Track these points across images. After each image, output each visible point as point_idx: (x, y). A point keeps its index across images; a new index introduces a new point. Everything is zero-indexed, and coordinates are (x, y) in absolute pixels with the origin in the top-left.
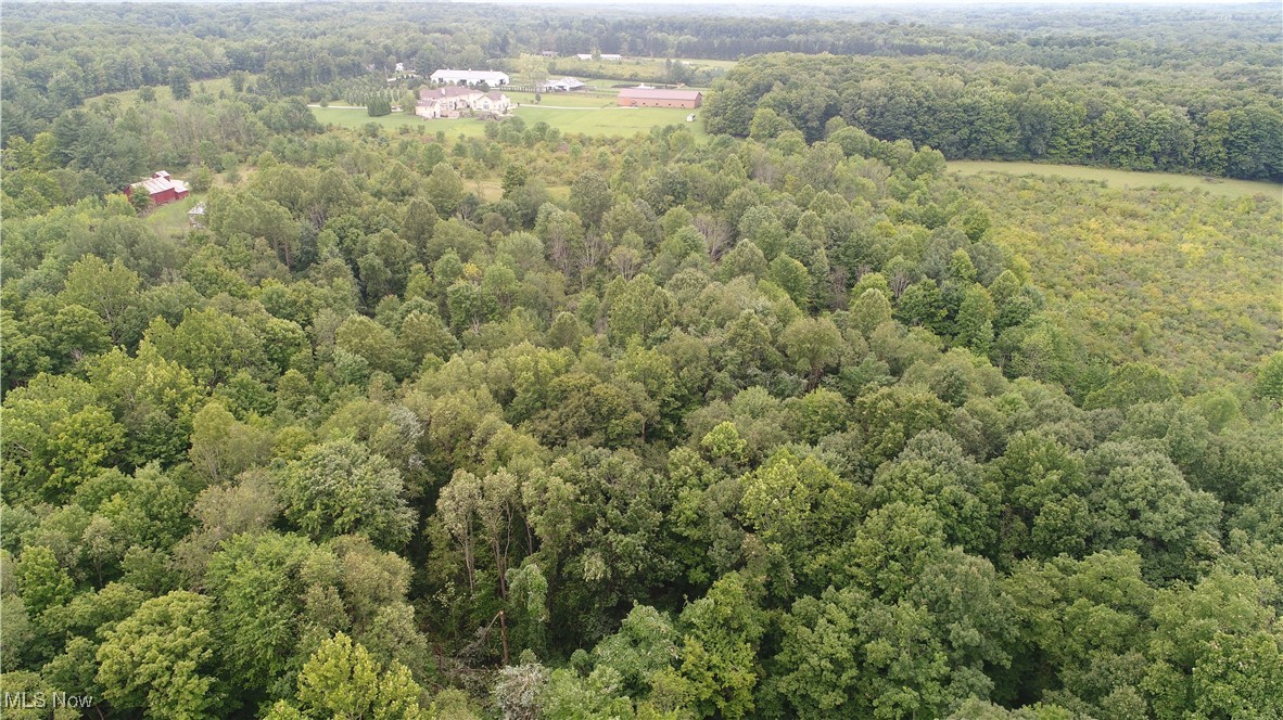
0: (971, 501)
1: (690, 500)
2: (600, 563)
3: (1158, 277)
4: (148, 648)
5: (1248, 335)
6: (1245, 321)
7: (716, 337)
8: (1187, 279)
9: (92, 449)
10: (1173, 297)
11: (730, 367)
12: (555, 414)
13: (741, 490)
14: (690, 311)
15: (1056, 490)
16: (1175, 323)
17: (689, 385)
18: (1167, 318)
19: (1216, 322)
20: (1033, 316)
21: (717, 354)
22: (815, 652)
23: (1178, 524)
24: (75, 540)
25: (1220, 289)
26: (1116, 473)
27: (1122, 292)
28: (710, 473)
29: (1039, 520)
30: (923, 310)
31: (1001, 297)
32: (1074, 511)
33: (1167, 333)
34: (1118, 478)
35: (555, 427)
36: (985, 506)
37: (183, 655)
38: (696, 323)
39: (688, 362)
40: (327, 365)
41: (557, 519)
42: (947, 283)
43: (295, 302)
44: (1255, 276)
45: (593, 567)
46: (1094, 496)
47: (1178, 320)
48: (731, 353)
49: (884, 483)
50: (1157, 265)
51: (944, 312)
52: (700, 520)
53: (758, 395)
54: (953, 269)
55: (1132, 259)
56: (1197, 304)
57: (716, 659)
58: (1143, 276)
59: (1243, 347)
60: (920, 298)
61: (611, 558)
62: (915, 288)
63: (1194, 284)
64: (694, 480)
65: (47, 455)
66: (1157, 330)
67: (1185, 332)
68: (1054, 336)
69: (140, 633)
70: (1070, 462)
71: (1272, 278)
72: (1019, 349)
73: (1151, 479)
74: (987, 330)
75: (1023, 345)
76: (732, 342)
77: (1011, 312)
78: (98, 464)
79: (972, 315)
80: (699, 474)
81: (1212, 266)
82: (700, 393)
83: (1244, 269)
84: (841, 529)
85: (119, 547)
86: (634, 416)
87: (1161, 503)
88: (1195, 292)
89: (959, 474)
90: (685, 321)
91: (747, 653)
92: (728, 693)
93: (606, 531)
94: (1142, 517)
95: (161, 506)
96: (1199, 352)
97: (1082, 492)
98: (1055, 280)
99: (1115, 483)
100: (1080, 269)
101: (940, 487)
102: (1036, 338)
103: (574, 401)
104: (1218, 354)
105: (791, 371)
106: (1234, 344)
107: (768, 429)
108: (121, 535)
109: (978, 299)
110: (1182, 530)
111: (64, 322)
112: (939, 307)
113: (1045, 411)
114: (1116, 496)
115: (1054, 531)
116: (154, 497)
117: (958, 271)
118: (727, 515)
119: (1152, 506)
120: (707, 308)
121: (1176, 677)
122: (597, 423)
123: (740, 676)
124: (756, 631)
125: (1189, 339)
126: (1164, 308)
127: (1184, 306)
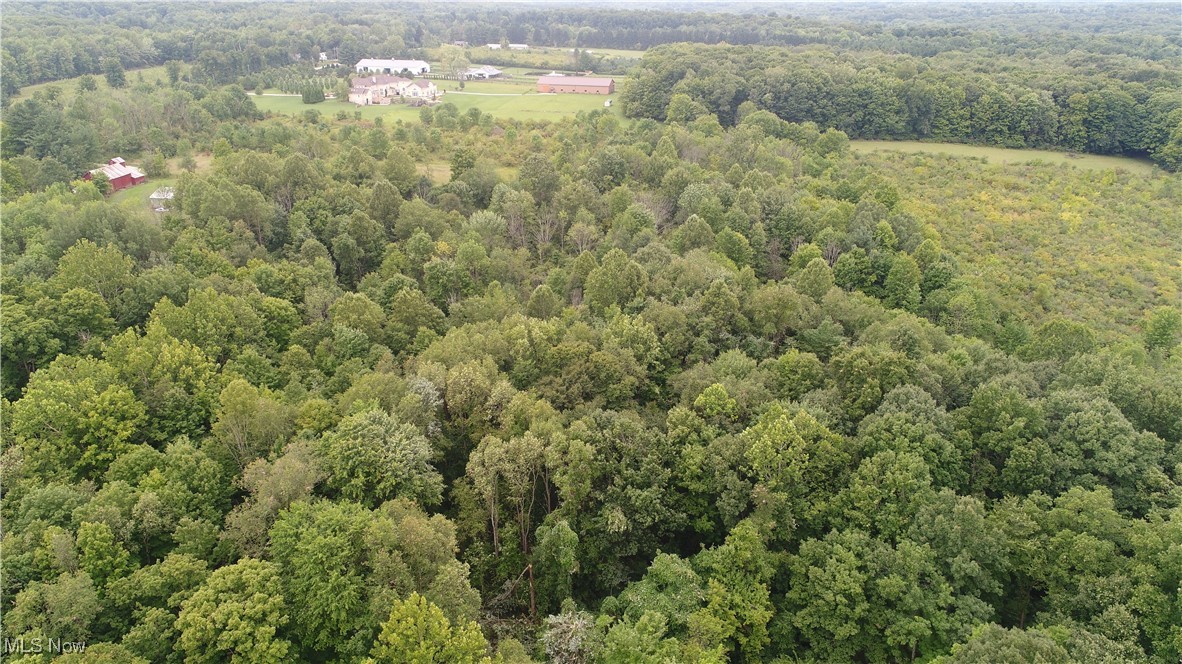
0: (949, 447)
1: (694, 456)
2: (621, 516)
3: (1047, 242)
4: (229, 615)
5: (1130, 292)
6: (1128, 280)
7: (691, 305)
8: (1071, 244)
9: (121, 426)
10: (1061, 260)
11: (706, 332)
12: (559, 380)
13: (743, 445)
14: (661, 282)
15: (1021, 436)
16: (1067, 283)
17: (672, 349)
18: (1059, 279)
19: (1100, 281)
20: (954, 280)
21: (693, 320)
22: (828, 588)
23: (1130, 461)
24: (128, 515)
25: (1100, 252)
26: (1072, 417)
27: (1017, 257)
28: (709, 431)
29: (1010, 462)
30: (855, 276)
31: (924, 261)
32: (1040, 453)
33: (1062, 292)
34: (1073, 422)
35: (562, 393)
36: (959, 451)
37: (261, 620)
38: (668, 292)
39: (670, 328)
40: (327, 340)
41: (579, 478)
42: (875, 252)
43: (282, 282)
44: (1129, 240)
45: (616, 520)
46: (1052, 438)
47: (1068, 280)
48: (708, 319)
49: (871, 434)
50: (1044, 232)
51: (873, 278)
52: (706, 472)
53: (735, 357)
54: (879, 238)
55: (1022, 227)
56: (1083, 266)
57: (738, 599)
58: (1033, 242)
59: (1128, 304)
60: (853, 265)
61: (630, 511)
62: (847, 256)
63: (1078, 248)
64: (694, 436)
65: (77, 434)
66: (1053, 289)
67: (1076, 291)
68: (976, 297)
69: (217, 602)
70: (1032, 409)
71: (1141, 241)
72: (945, 310)
73: (1102, 422)
74: (915, 293)
75: (950, 306)
76: (705, 310)
77: (935, 276)
78: (129, 440)
79: (900, 280)
80: (698, 431)
81: (1090, 232)
82: (682, 357)
83: (1118, 234)
84: (833, 478)
85: (167, 520)
86: (629, 380)
87: (1113, 443)
88: (1080, 255)
89: (935, 424)
90: (658, 291)
91: (763, 592)
92: (748, 629)
93: (624, 488)
94: (1097, 457)
95: (201, 479)
96: (1091, 308)
97: (1043, 436)
98: (959, 247)
99: (1070, 427)
100: (979, 236)
101: (923, 436)
102: (962, 299)
103: (576, 367)
104: (1107, 310)
105: (759, 335)
106: (1121, 301)
107: (755, 388)
108: (166, 507)
109: (905, 265)
110: (1133, 465)
111: (70, 306)
112: (869, 274)
113: (994, 365)
114: (1072, 438)
115: (1022, 472)
116: (194, 471)
117: (882, 240)
118: (732, 467)
119: (1105, 445)
120: (675, 279)
121: (1162, 597)
122: (597, 387)
123: (760, 615)
124: (769, 572)
125: (1080, 297)
126: (1056, 269)
127: (1072, 268)
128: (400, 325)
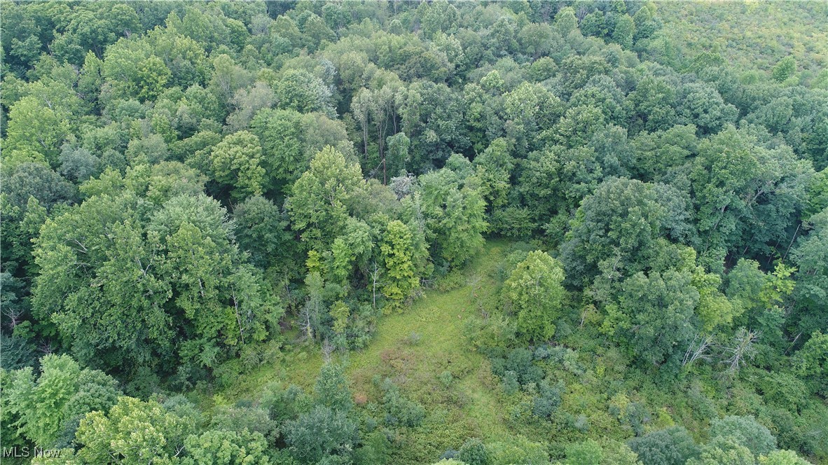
0: (619, 108)
1: (477, 108)
2: (434, 135)
3: (730, 18)
4: (237, 152)
5: (773, 51)
6: (774, 43)
7: (484, 32)
8: (745, 20)
9: (160, 77)
10: (736, 30)
11: (492, 48)
12: (403, 67)
13: (504, 101)
14: (469, 18)
15: (659, 103)
16: (734, 44)
17: (470, 57)
18: (730, 41)
19: (757, 44)
20: (655, 33)
21: (485, 41)
22: (538, 171)
23: (716, 119)
24: (174, 115)
25: (763, 26)
26: (690, 96)
27: (707, 27)
28: (486, 96)
29: (650, 117)
30: (594, 30)
31: (639, 21)
32: (668, 113)
33: (729, 49)
34: (691, 99)
35: (405, 73)
36: (625, 112)
37: (252, 157)
38: (472, 26)
39: (470, 44)
40: (267, 45)
41: (413, 113)
42: (609, 14)
44: (785, 20)
45: (431, 136)
46: (678, 108)
47: (734, 43)
48: (495, 40)
49: (576, 97)
50: (730, 12)
51: (606, 31)
52: (482, 117)
53: (508, 61)
54: (613, 6)
55: (716, 8)
56: (749, 34)
57: (491, 176)
58: (720, 18)
59: (769, 58)
60: (594, 22)
61: (437, 129)
62: (591, 15)
63: (749, 23)
64: (478, 99)
65: (137, 80)
66: (724, 48)
67: (739, 49)
68: (666, 43)
69: (230, 148)
70: (669, 89)
71: (794, 21)
72: (646, 51)
73: (707, 99)
74: (629, 40)
75: (649, 48)
76: (493, 35)
77: (644, 31)
78: (164, 86)
79: (622, 32)
80: (480, 96)
81: (762, 13)
82: (476, 62)
83: (779, 15)
85: (194, 120)
86: (443, 69)
87: (710, 110)
88: (749, 27)
89: (613, 95)
90: (466, 24)
91: (507, 176)
92: (496, 193)
93: (436, 119)
94: (700, 117)
96: (745, 59)
97: (673, 106)
98: (670, 18)
99: (689, 101)
100: (686, 13)
101: (605, 99)
102: (657, 44)
103: (413, 60)
104: (755, 61)
105: (524, 54)
106: (765, 56)
107: (516, 77)
108: (193, 113)
109: (625, 22)
110: (718, 122)
111: (118, 14)
112: (603, 28)
113: (658, 72)
114: (689, 108)
115: (657, 123)
117: (616, 7)
118: (496, 113)
119: (706, 112)
120: (477, 19)
122: (426, 70)
123: (502, 185)
124: (510, 166)
125: (740, 53)
126: (730, 35)
127: (741, 35)
128: (310, 38)
